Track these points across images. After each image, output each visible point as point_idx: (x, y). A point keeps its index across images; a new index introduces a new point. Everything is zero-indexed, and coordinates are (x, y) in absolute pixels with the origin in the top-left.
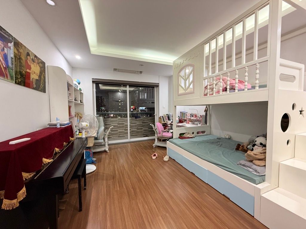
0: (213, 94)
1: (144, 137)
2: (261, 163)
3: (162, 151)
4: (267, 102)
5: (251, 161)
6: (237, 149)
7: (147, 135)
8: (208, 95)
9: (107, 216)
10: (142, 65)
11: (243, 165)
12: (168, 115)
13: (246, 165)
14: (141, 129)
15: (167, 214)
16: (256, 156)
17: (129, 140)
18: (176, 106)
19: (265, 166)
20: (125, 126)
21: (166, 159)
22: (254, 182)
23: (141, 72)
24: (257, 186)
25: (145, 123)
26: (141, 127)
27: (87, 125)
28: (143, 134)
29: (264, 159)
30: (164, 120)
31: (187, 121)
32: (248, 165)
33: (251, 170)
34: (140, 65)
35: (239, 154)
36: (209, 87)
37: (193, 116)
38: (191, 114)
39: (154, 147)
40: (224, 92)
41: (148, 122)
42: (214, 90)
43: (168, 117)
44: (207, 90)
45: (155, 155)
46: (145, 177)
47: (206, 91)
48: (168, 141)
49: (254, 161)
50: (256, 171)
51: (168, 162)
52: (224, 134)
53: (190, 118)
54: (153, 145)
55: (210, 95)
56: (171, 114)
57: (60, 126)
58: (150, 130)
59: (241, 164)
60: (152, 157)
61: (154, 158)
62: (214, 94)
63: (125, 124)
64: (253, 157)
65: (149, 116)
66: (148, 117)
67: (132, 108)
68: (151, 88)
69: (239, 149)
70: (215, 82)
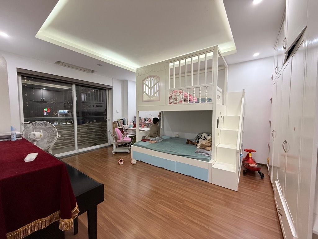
0: (176, 103)
1: (93, 145)
2: (209, 148)
3: (125, 156)
4: (212, 111)
5: (204, 149)
6: (188, 143)
7: (96, 143)
8: (173, 103)
9: (113, 223)
10: (100, 65)
11: (199, 152)
12: (123, 120)
13: (201, 151)
14: (87, 137)
15: (162, 200)
16: (207, 145)
17: (77, 151)
18: (139, 112)
19: (211, 150)
20: (64, 135)
21: (134, 162)
22: (207, 160)
23: (93, 71)
24: (209, 162)
25: (91, 129)
26: (87, 134)
27: (41, 136)
28: (90, 143)
29: (211, 146)
30: (119, 125)
31: (142, 125)
32: (202, 151)
33: (205, 154)
34: (98, 65)
35: (190, 146)
36: (173, 97)
37: (147, 120)
38: (145, 119)
39: (114, 154)
40: (185, 103)
41: (94, 128)
42: (178, 100)
43: (123, 122)
44: (172, 99)
45: (121, 161)
46: (125, 181)
47: (171, 101)
48: (132, 144)
49: (206, 148)
50: (207, 154)
51: (137, 164)
52: (174, 134)
53: (145, 122)
54: (113, 152)
55: (174, 104)
56: (126, 118)
57: (17, 137)
58: (97, 137)
59: (198, 152)
60: (119, 163)
61: (121, 163)
62: (178, 103)
63: (63, 132)
64: (205, 145)
65: (95, 121)
66: (95, 123)
67: (46, 112)
68: (103, 90)
69: (189, 143)
70: (178, 94)
